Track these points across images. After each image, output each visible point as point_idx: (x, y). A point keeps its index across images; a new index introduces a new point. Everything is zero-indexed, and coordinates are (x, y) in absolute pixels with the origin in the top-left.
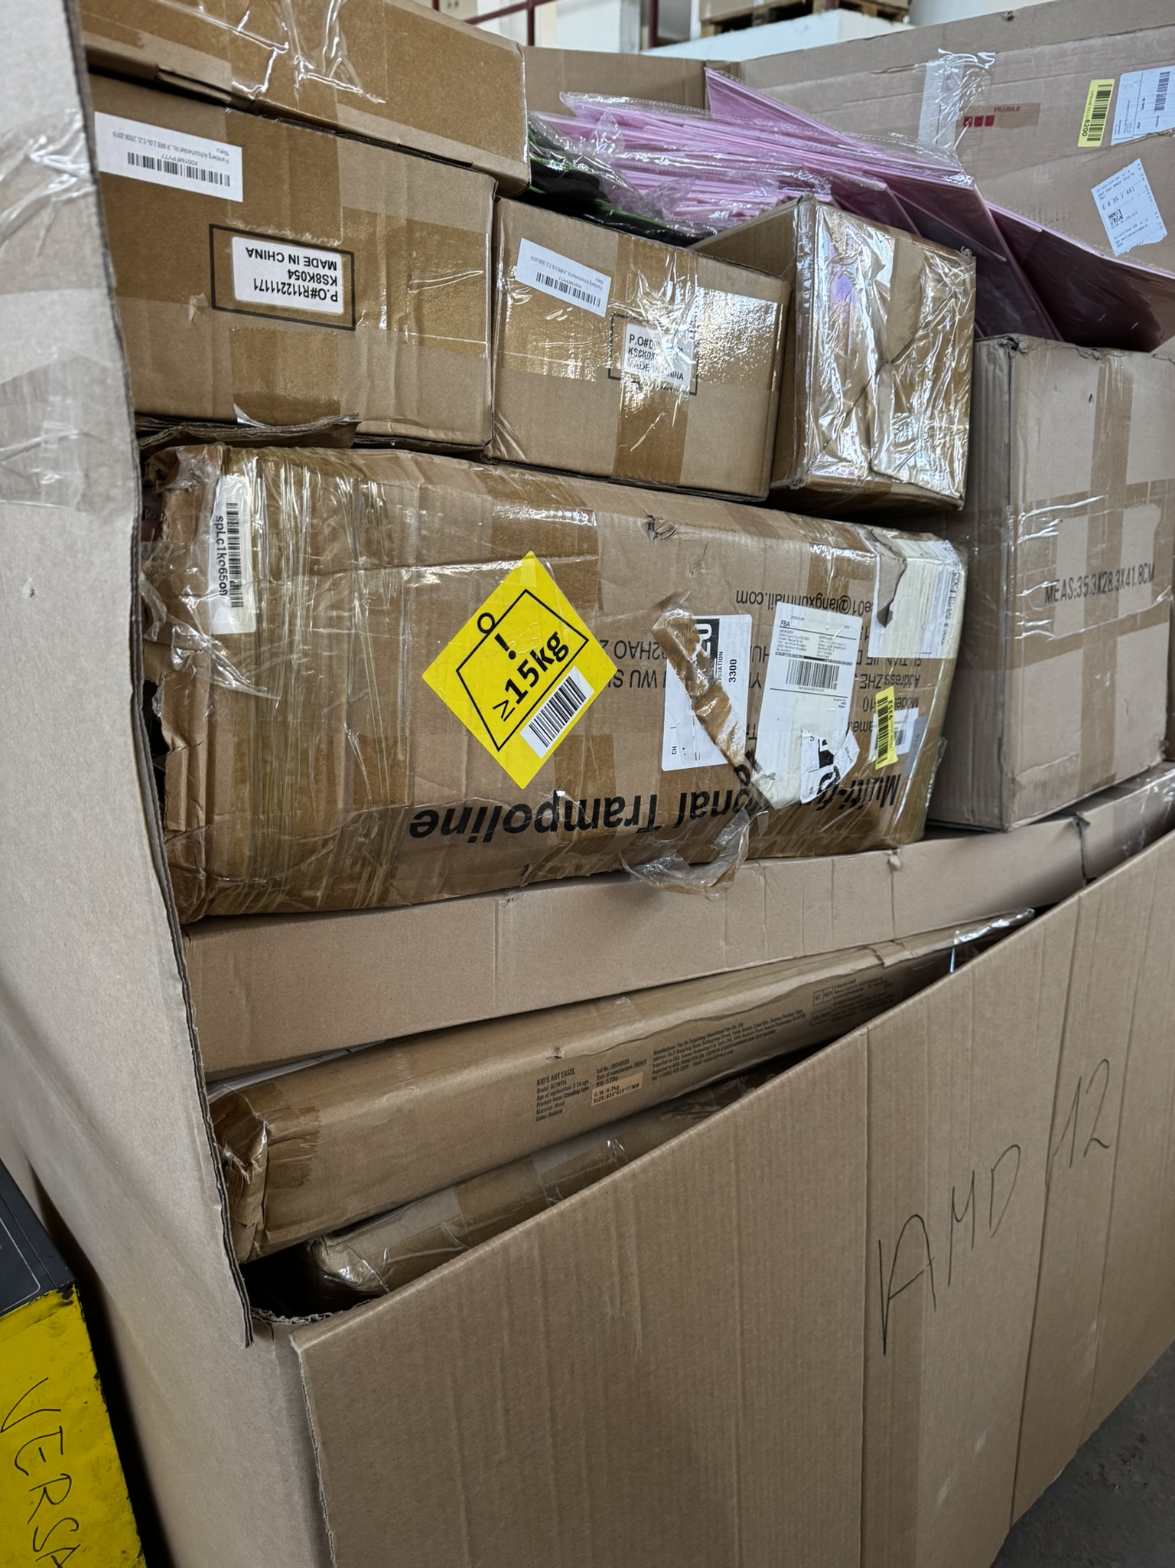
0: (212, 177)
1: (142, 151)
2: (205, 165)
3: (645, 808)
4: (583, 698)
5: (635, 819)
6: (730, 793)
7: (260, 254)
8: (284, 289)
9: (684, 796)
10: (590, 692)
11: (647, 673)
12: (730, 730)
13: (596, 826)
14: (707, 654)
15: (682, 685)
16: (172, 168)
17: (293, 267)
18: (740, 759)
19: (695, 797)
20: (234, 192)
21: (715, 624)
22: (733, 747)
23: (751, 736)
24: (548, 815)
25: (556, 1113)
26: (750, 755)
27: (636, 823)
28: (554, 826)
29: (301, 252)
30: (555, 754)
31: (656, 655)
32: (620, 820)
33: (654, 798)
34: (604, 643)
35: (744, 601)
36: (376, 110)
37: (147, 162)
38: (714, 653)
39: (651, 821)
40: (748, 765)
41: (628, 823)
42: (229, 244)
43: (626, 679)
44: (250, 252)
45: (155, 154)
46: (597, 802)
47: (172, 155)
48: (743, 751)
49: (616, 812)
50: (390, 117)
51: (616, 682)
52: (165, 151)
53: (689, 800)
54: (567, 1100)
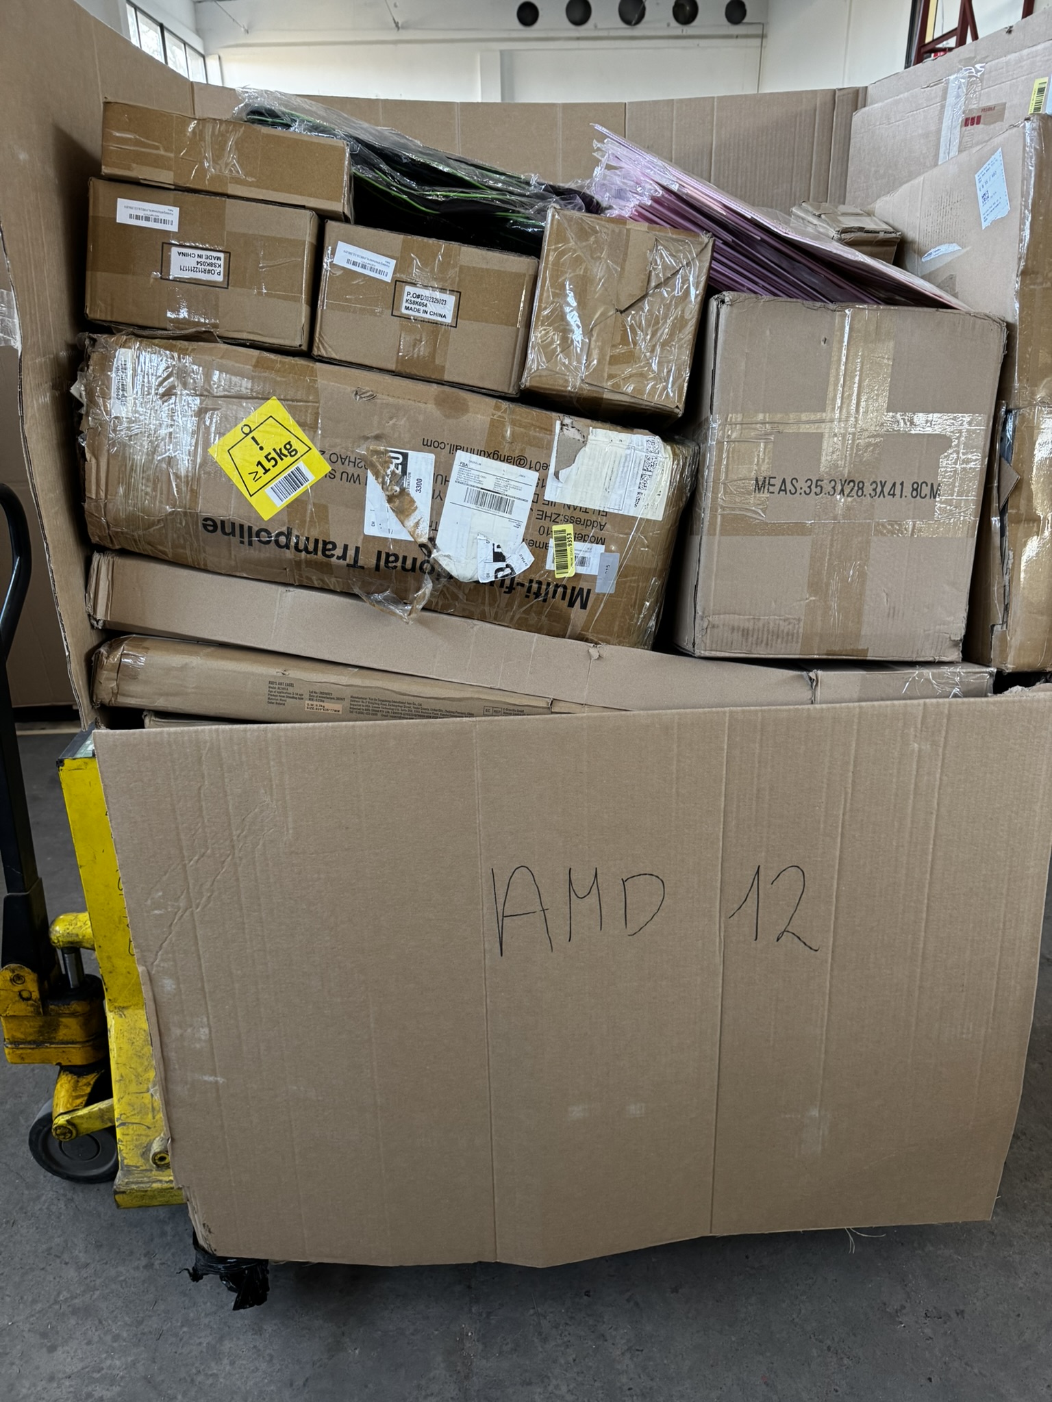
0: (165, 222)
1: (135, 213)
2: (162, 217)
3: (351, 553)
4: (307, 480)
5: (344, 557)
6: (415, 560)
7: (184, 254)
8: (195, 270)
9: (379, 553)
10: (312, 478)
11: (353, 475)
12: (416, 521)
13: (316, 554)
14: (399, 471)
15: (380, 487)
16: (147, 219)
17: (199, 260)
18: (424, 540)
19: (388, 555)
20: (174, 228)
21: (405, 456)
22: (418, 531)
23: (434, 527)
24: (283, 539)
25: (280, 704)
26: (432, 540)
27: (345, 559)
28: (287, 546)
29: (204, 253)
30: (287, 506)
31: (360, 465)
32: (333, 555)
33: (357, 549)
34: (323, 453)
35: (428, 445)
36: (250, 184)
37: (137, 217)
38: (404, 472)
39: (356, 561)
40: (430, 545)
41: (339, 558)
42: (170, 251)
43: (338, 475)
44: (179, 254)
45: (141, 213)
46: (317, 541)
47: (148, 213)
48: (427, 536)
49: (330, 550)
50: (258, 187)
51: (331, 475)
52: (146, 212)
53: (383, 557)
54: (288, 699)
